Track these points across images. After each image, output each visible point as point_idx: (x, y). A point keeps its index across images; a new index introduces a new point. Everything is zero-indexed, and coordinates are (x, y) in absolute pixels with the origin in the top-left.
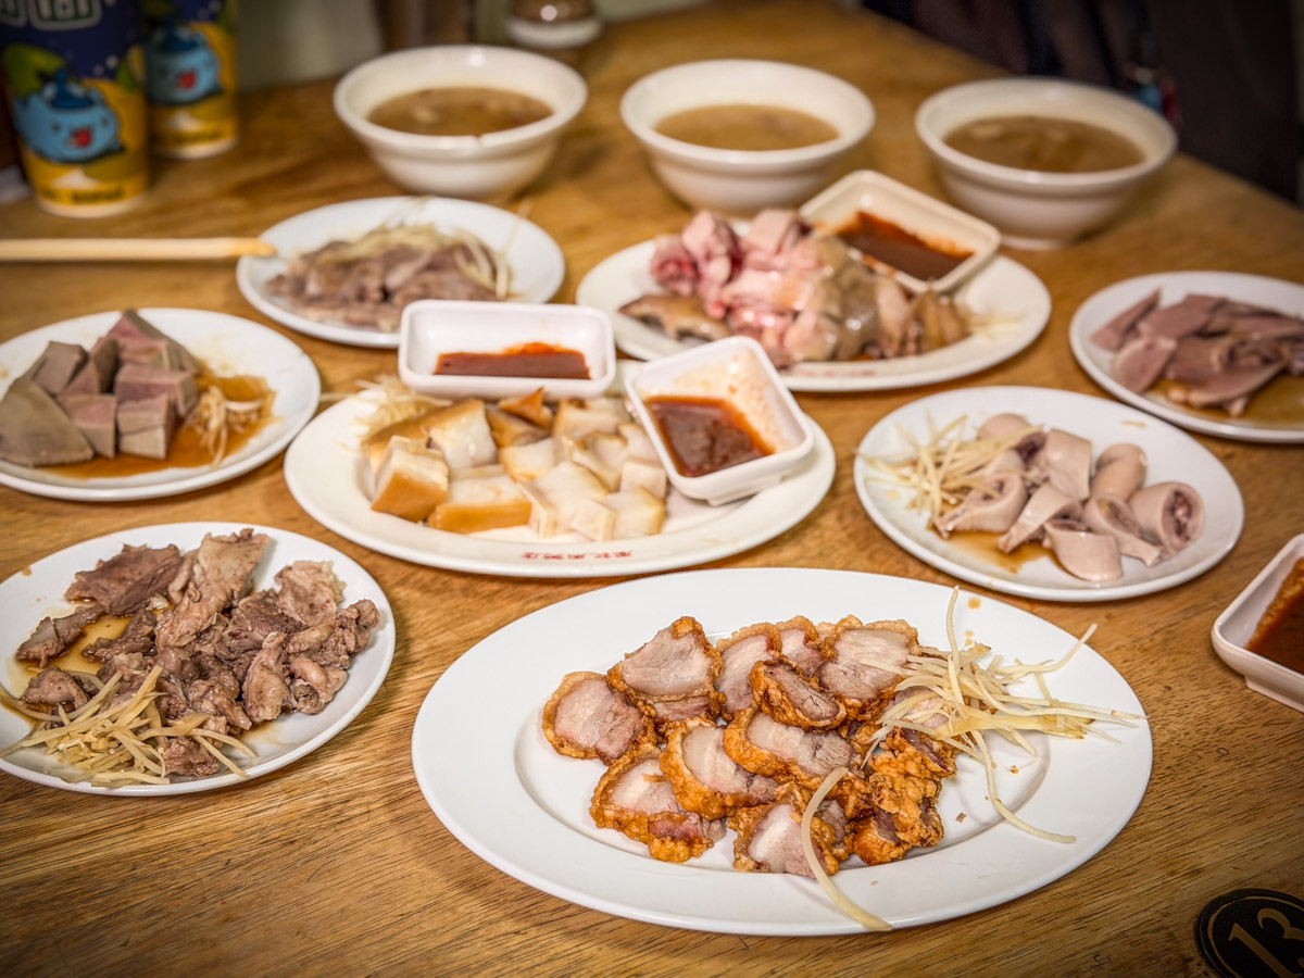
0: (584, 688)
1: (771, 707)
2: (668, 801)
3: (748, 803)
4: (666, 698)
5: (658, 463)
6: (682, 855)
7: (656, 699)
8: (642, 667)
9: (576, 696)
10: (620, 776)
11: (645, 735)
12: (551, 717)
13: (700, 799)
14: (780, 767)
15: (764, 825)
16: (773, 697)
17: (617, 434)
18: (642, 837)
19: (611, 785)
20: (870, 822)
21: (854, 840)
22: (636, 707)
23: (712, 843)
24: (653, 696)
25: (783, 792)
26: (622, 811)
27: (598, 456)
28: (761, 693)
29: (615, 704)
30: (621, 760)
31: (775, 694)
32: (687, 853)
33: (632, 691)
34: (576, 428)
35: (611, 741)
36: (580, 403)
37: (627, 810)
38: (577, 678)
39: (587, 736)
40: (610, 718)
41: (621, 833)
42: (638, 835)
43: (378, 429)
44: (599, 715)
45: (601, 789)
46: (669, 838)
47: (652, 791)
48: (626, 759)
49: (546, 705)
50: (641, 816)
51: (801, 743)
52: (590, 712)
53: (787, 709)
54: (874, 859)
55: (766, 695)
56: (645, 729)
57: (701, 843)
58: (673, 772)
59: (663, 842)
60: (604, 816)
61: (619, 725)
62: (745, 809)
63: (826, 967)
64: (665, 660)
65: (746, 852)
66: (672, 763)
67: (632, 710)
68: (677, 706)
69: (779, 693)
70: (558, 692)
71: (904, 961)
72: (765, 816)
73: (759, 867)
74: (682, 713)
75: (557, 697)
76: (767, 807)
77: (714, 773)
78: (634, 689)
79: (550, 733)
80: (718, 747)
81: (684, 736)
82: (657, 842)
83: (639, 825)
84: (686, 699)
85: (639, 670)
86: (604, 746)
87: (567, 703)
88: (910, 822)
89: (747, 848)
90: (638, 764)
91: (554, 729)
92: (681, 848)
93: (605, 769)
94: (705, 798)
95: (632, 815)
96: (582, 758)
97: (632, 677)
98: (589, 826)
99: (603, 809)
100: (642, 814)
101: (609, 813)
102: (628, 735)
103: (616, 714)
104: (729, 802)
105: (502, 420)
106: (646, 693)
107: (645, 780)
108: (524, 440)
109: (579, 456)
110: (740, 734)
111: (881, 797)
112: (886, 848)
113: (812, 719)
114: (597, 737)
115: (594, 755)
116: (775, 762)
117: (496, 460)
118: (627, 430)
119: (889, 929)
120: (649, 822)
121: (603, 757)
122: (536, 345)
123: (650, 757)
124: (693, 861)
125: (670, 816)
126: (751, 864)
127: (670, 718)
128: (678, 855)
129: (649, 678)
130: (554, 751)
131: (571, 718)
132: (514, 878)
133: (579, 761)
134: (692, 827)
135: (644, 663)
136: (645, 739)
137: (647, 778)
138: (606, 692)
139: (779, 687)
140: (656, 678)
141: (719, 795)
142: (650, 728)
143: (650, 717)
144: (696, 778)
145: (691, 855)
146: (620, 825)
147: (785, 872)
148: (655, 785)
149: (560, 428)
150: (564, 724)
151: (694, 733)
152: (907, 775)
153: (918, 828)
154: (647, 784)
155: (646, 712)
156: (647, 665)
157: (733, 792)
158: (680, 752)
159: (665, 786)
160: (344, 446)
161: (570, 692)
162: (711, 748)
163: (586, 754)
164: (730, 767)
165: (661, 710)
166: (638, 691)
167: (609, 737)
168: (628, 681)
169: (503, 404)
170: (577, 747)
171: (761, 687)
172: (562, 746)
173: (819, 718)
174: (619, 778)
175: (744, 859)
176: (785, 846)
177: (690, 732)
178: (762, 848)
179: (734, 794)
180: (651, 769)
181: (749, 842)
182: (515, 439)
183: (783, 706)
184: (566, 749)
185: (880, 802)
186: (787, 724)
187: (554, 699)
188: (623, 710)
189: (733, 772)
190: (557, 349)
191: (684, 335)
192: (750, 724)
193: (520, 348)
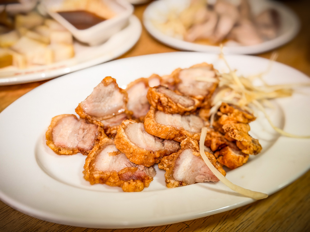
0: (63, 121)
1: (164, 107)
2: (125, 162)
3: (166, 154)
4: (105, 117)
5: (66, 30)
6: (141, 187)
7: (101, 119)
8: (92, 103)
9: (60, 126)
10: (96, 156)
11: (101, 135)
12: (50, 138)
13: (143, 157)
14: (178, 132)
15: (179, 162)
16: (163, 102)
18: (117, 184)
19: (92, 162)
20: (227, 149)
21: (223, 159)
22: (93, 123)
23: (153, 178)
24: (99, 117)
25: (185, 143)
26: (103, 173)
28: (156, 101)
29: (82, 124)
30: (94, 149)
31: (164, 100)
32: (143, 185)
33: (89, 117)
35: (84, 142)
37: (105, 172)
38: (58, 118)
39: (72, 143)
40: (81, 132)
41: (105, 185)
42: (115, 183)
44: (75, 132)
45: (88, 165)
46: (132, 180)
47: (115, 160)
48: (96, 148)
49: (46, 133)
50: (113, 173)
51: (182, 120)
52: (70, 131)
53: (172, 105)
54: (236, 166)
55: (160, 102)
56: (101, 132)
57: (149, 179)
58: (125, 147)
59: (129, 183)
60: (94, 178)
61: (87, 134)
62: (166, 157)
63: (231, 226)
64: (103, 98)
65: (173, 178)
66: (124, 143)
67: (91, 126)
68: (112, 120)
69: (166, 99)
70: (50, 126)
71: (265, 213)
72: (178, 157)
73: (181, 184)
74: (115, 123)
75: (51, 128)
76: (178, 153)
77: (146, 142)
78: (90, 115)
79: (52, 145)
80: (142, 131)
81: (124, 129)
82: (126, 184)
83: (114, 177)
84: (115, 116)
85: (91, 105)
86: (81, 146)
87: (56, 130)
88: (248, 144)
89: (172, 176)
90: (103, 149)
91: (53, 143)
92: (139, 183)
93: (86, 157)
94: (145, 156)
95: (109, 174)
96: (71, 154)
97: (88, 109)
98: (87, 185)
99: (93, 175)
100: (114, 172)
101: (96, 176)
102: (93, 137)
103: (84, 129)
104: (158, 155)
106: (96, 117)
107: (110, 155)
110: (153, 121)
111: (235, 134)
112: (241, 159)
113: (186, 107)
114: (77, 142)
115: (77, 151)
116: (175, 131)
119: (267, 197)
120: (119, 175)
121: (82, 151)
123: (108, 144)
124: (146, 189)
125: (129, 170)
126: (177, 183)
127: (111, 126)
128: (139, 188)
129: (96, 108)
130: (56, 155)
131: (61, 136)
132: (52, 223)
133: (70, 156)
134: (141, 172)
135: (93, 100)
136: (102, 137)
137: (110, 154)
138: (75, 121)
139: (165, 96)
140: (100, 108)
141: (152, 153)
142: (103, 132)
143: (101, 127)
144: (138, 147)
145: (145, 186)
146: (103, 180)
147: (196, 183)
148: (115, 157)
149: (18, 25)
150: (58, 140)
151: (128, 127)
152: (238, 122)
153: (252, 146)
154: (111, 157)
155: (99, 125)
156: (95, 101)
157: (158, 150)
158: (126, 136)
159: (120, 156)
161: (56, 125)
162: (139, 132)
163: (73, 152)
164: (152, 139)
165: (105, 123)
166: (92, 116)
167: (83, 141)
168: (87, 111)
170: (68, 149)
171: (157, 98)
172: (60, 150)
173: (188, 106)
174: (96, 158)
175: (172, 181)
176: (194, 170)
177: (126, 127)
178: (180, 174)
179: (159, 151)
180: (111, 149)
181: (173, 173)
183: (170, 104)
184: (62, 152)
185: (235, 136)
186: (172, 113)
187: (49, 130)
188: (87, 126)
189: (154, 140)
192: (155, 117)
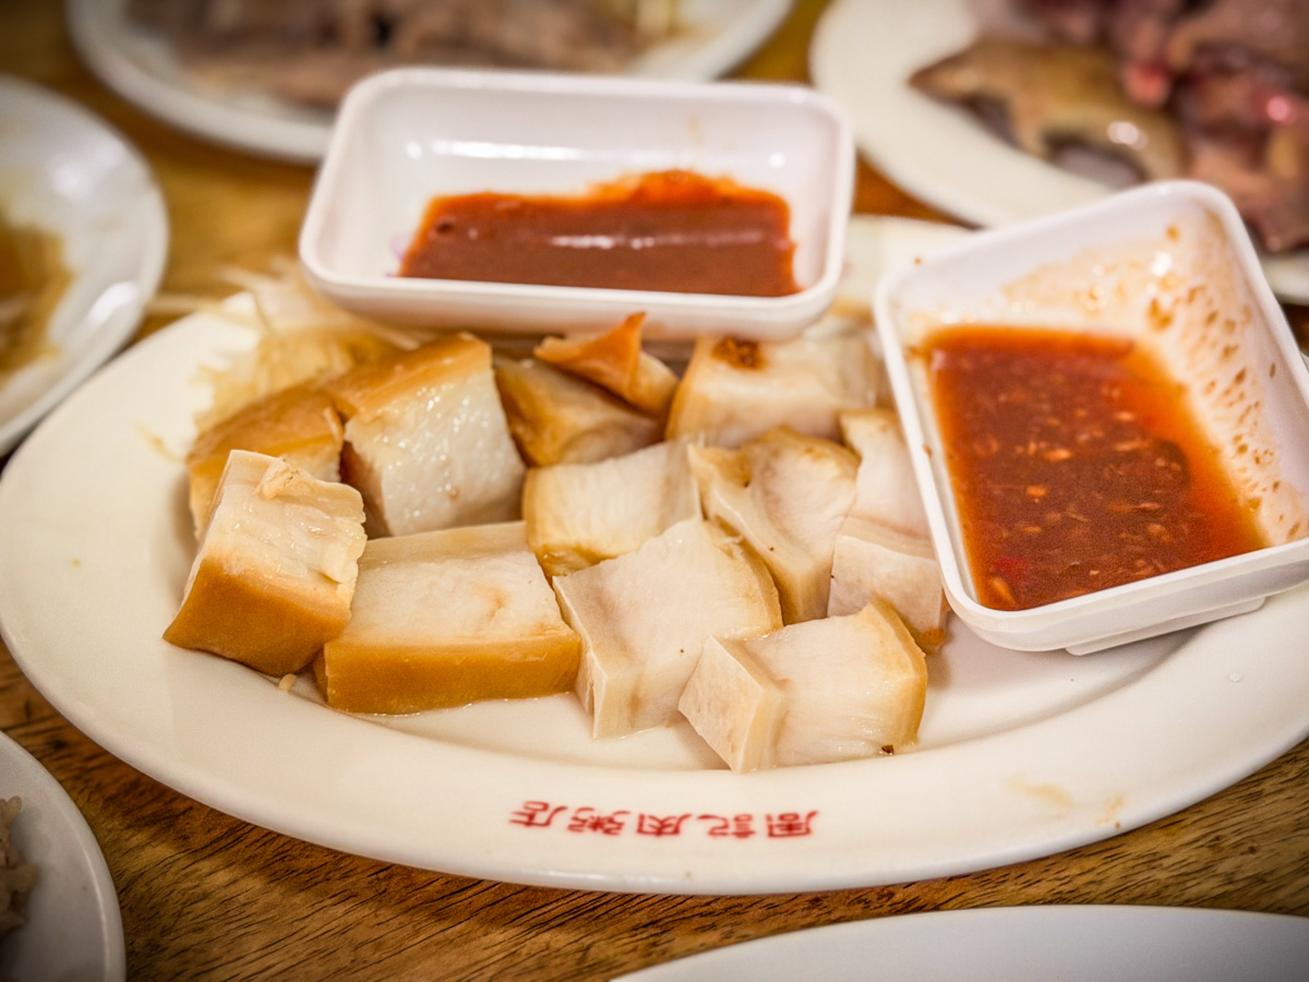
17: (837, 438)
27: (772, 506)
34: (730, 419)
36: (744, 351)
43: (239, 403)
105: (542, 390)
108: (596, 446)
109: (724, 501)
117: (512, 506)
118: (862, 431)
122: (670, 178)
149: (686, 417)
160: (158, 443)
169: (550, 348)
182: (572, 448)
190: (725, 190)
191: (1062, 147)
193: (632, 184)
